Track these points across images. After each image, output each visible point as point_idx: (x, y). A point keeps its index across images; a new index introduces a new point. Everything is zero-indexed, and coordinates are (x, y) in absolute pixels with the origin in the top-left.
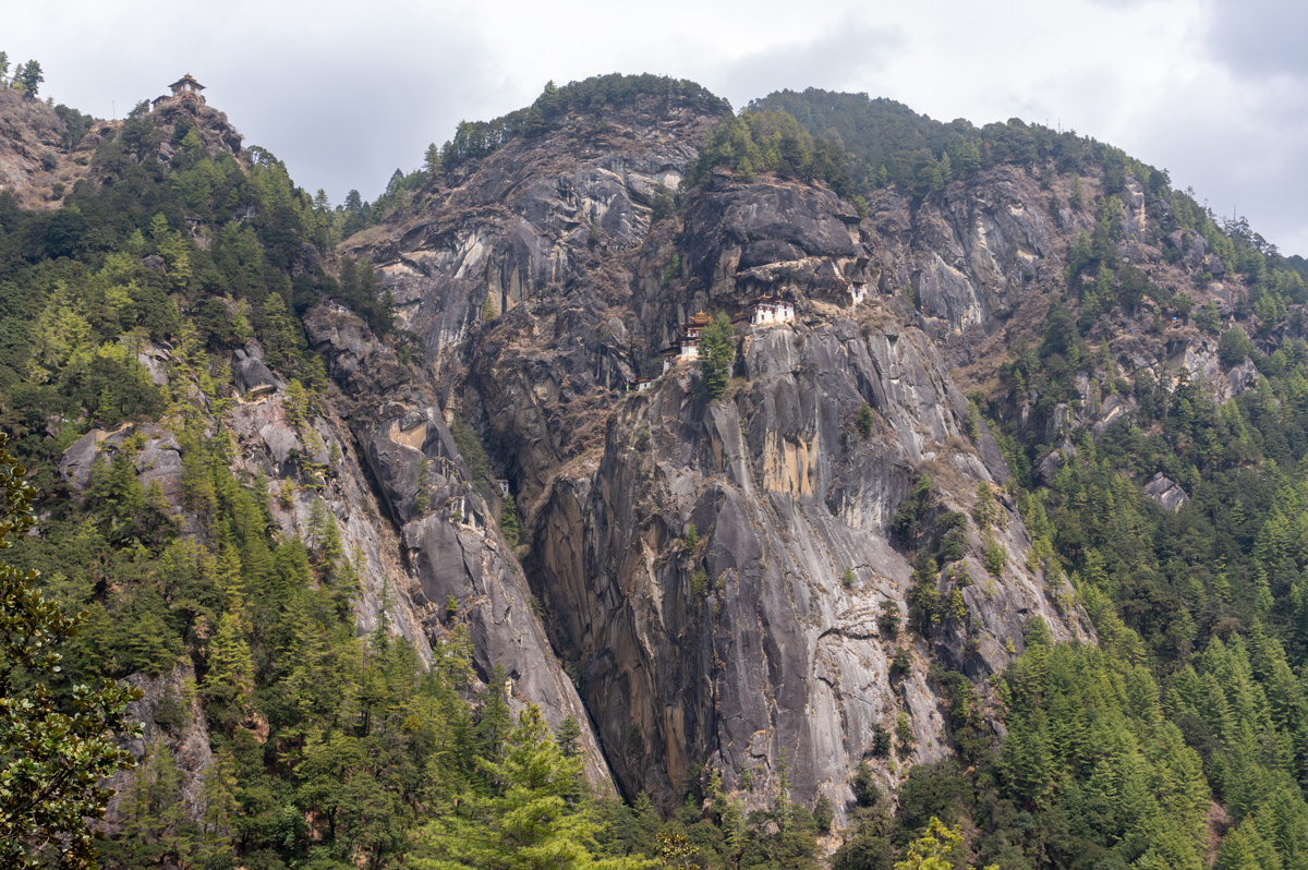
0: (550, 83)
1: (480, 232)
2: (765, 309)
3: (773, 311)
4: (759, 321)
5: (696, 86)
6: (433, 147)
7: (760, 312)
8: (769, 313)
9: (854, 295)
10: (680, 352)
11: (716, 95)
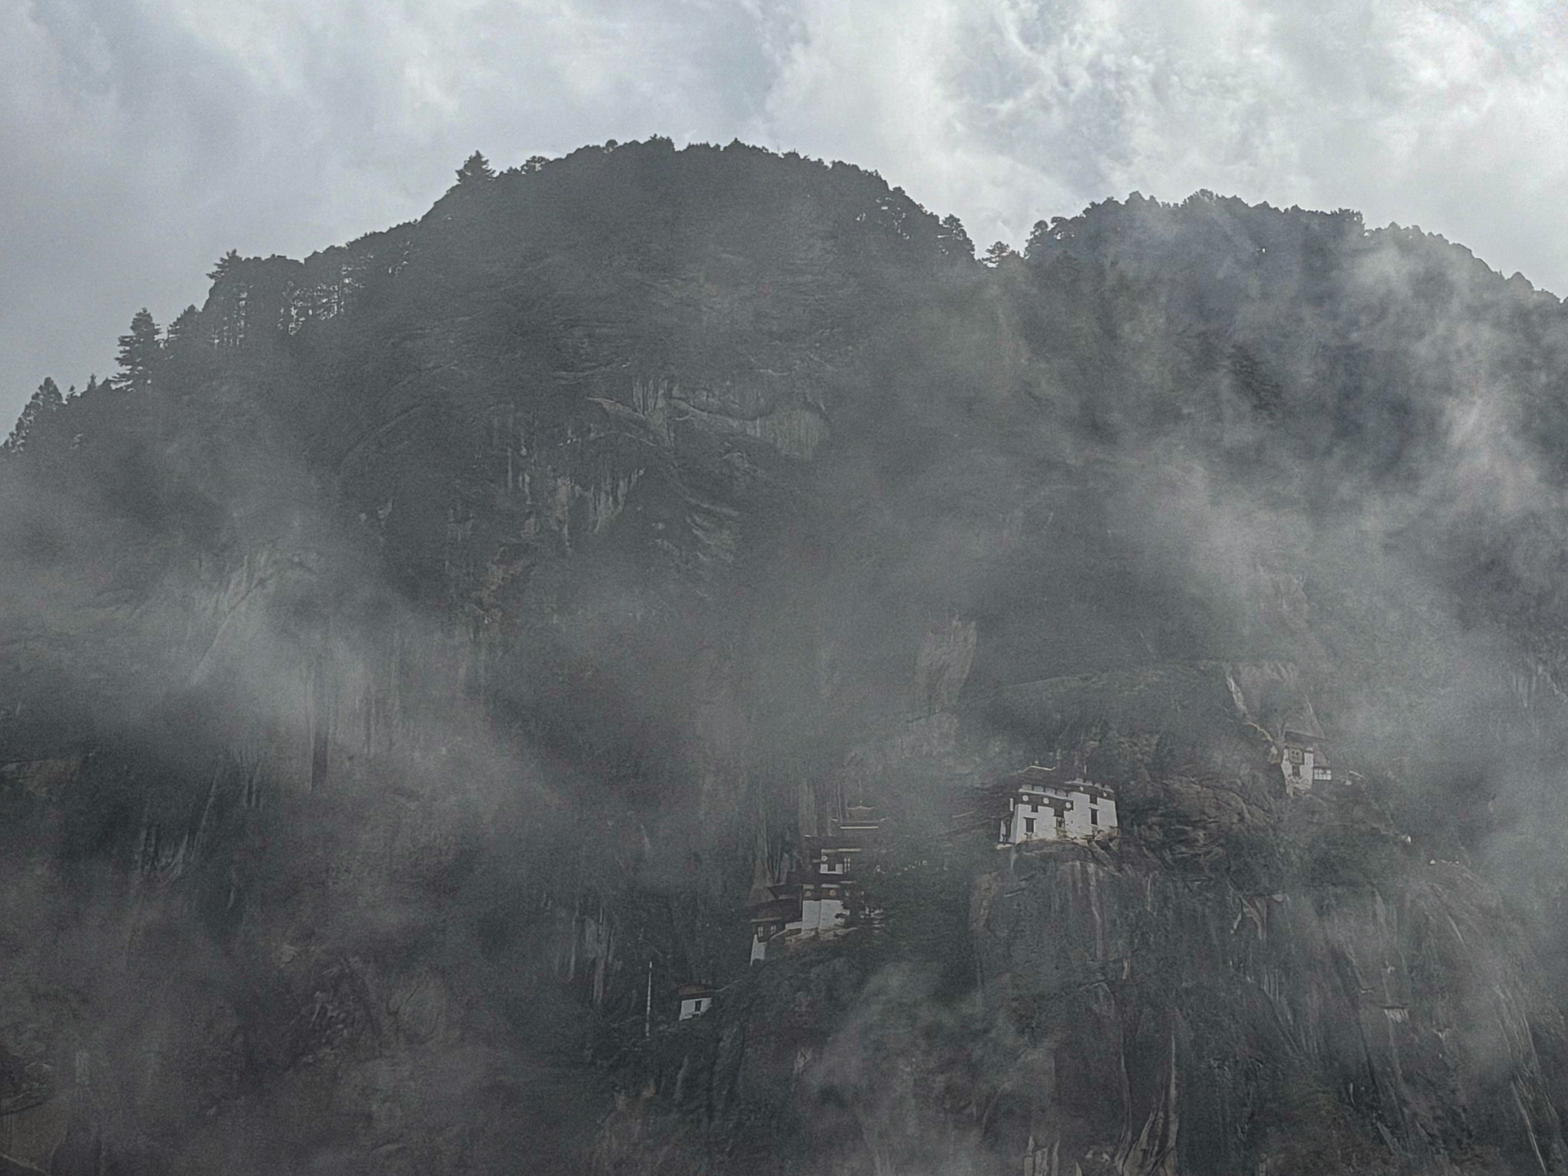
0: (476, 162)
1: (262, 559)
2: (1035, 802)
3: (1060, 811)
4: (1020, 835)
5: (875, 181)
6: (143, 322)
7: (1023, 811)
8: (1046, 815)
9: (1287, 768)
10: (798, 917)
11: (928, 209)
